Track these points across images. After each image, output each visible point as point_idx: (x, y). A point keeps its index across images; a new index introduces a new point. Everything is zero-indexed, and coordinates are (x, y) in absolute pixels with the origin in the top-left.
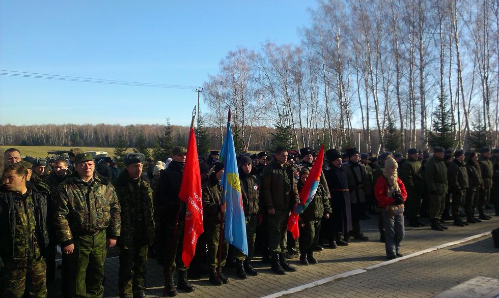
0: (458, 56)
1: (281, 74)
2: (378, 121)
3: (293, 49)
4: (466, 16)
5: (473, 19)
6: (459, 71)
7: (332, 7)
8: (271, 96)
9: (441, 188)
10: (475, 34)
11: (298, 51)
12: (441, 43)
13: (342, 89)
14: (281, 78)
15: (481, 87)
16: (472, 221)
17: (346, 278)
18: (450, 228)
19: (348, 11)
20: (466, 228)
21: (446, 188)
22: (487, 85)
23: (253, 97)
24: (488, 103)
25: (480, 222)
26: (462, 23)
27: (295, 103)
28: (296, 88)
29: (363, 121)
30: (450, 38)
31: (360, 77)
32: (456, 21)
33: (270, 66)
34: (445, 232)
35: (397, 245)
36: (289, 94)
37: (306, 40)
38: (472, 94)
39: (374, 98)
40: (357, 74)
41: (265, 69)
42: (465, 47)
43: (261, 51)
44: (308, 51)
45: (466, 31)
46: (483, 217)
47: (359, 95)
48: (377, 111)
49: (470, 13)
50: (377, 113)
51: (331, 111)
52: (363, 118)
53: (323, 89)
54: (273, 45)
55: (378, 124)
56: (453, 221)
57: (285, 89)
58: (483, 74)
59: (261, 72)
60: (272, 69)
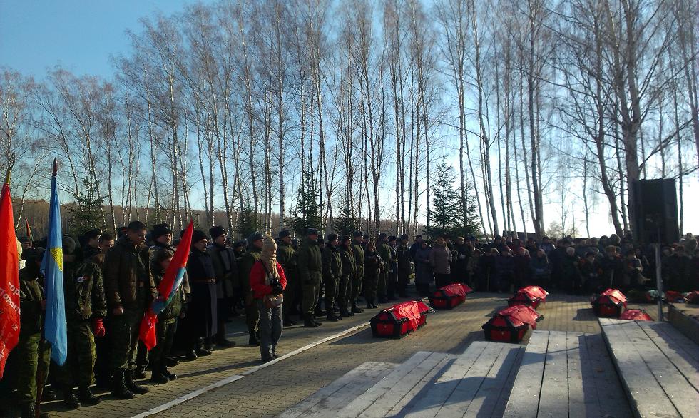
0: (321, 125)
1: (80, 120)
2: (226, 199)
3: (100, 84)
4: (329, 80)
5: (337, 84)
6: (322, 143)
7: (163, 35)
8: (60, 151)
9: (315, 277)
10: (338, 101)
11: (109, 88)
12: (302, 107)
13: (177, 151)
14: (79, 126)
15: (345, 164)
16: (344, 314)
17: (220, 387)
18: (324, 323)
19: (186, 45)
20: (340, 322)
21: (321, 277)
22: (350, 162)
23: (29, 151)
24: (351, 184)
25: (353, 315)
26: (325, 87)
27: (101, 165)
28: (105, 142)
29: (206, 198)
30: (312, 102)
31: (201, 138)
32: (319, 83)
33: (62, 105)
34: (319, 328)
35: (275, 344)
36: (93, 152)
37: (123, 75)
38: (335, 172)
39: (222, 168)
40: (198, 133)
41: (53, 109)
42: (328, 115)
43: (47, 81)
44: (124, 92)
45: (329, 96)
46: (355, 310)
47: (201, 162)
48: (225, 186)
49: (334, 76)
50: (225, 189)
51: (160, 181)
52: (206, 194)
53: (149, 149)
54: (67, 74)
55: (226, 203)
56: (326, 317)
57: (86, 142)
58: (346, 149)
59: (46, 113)
60: (65, 110)
